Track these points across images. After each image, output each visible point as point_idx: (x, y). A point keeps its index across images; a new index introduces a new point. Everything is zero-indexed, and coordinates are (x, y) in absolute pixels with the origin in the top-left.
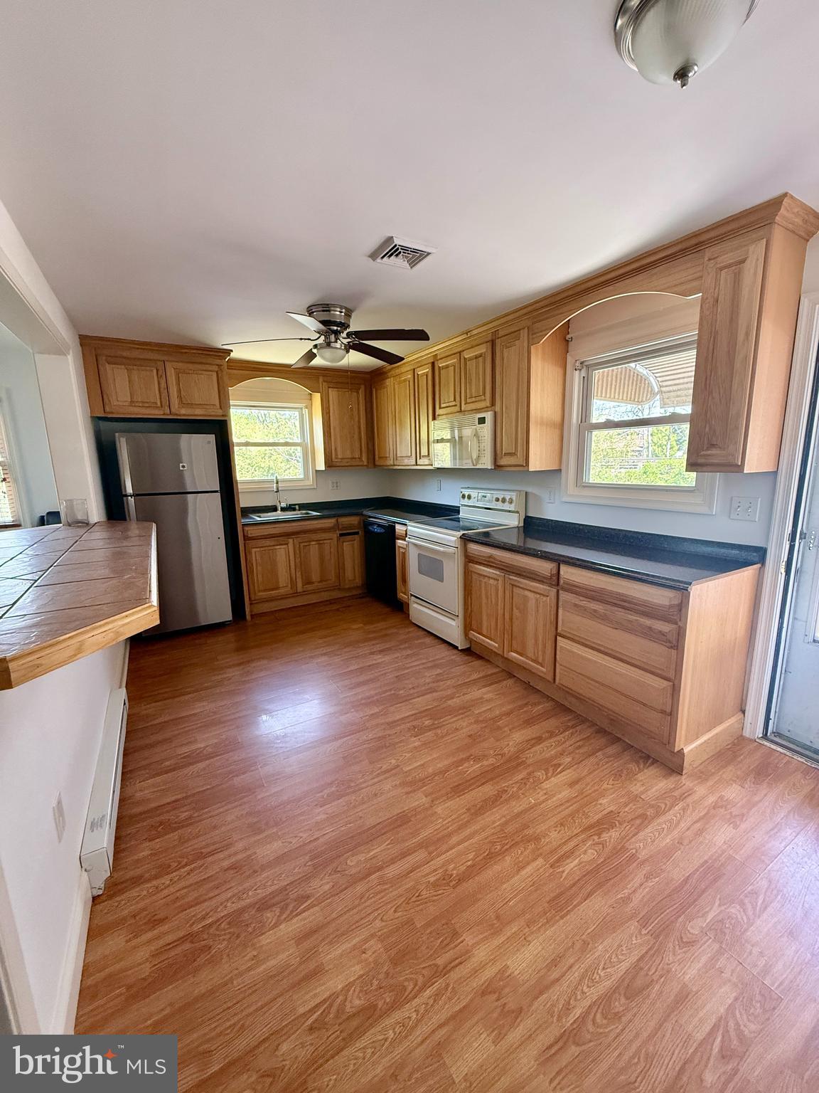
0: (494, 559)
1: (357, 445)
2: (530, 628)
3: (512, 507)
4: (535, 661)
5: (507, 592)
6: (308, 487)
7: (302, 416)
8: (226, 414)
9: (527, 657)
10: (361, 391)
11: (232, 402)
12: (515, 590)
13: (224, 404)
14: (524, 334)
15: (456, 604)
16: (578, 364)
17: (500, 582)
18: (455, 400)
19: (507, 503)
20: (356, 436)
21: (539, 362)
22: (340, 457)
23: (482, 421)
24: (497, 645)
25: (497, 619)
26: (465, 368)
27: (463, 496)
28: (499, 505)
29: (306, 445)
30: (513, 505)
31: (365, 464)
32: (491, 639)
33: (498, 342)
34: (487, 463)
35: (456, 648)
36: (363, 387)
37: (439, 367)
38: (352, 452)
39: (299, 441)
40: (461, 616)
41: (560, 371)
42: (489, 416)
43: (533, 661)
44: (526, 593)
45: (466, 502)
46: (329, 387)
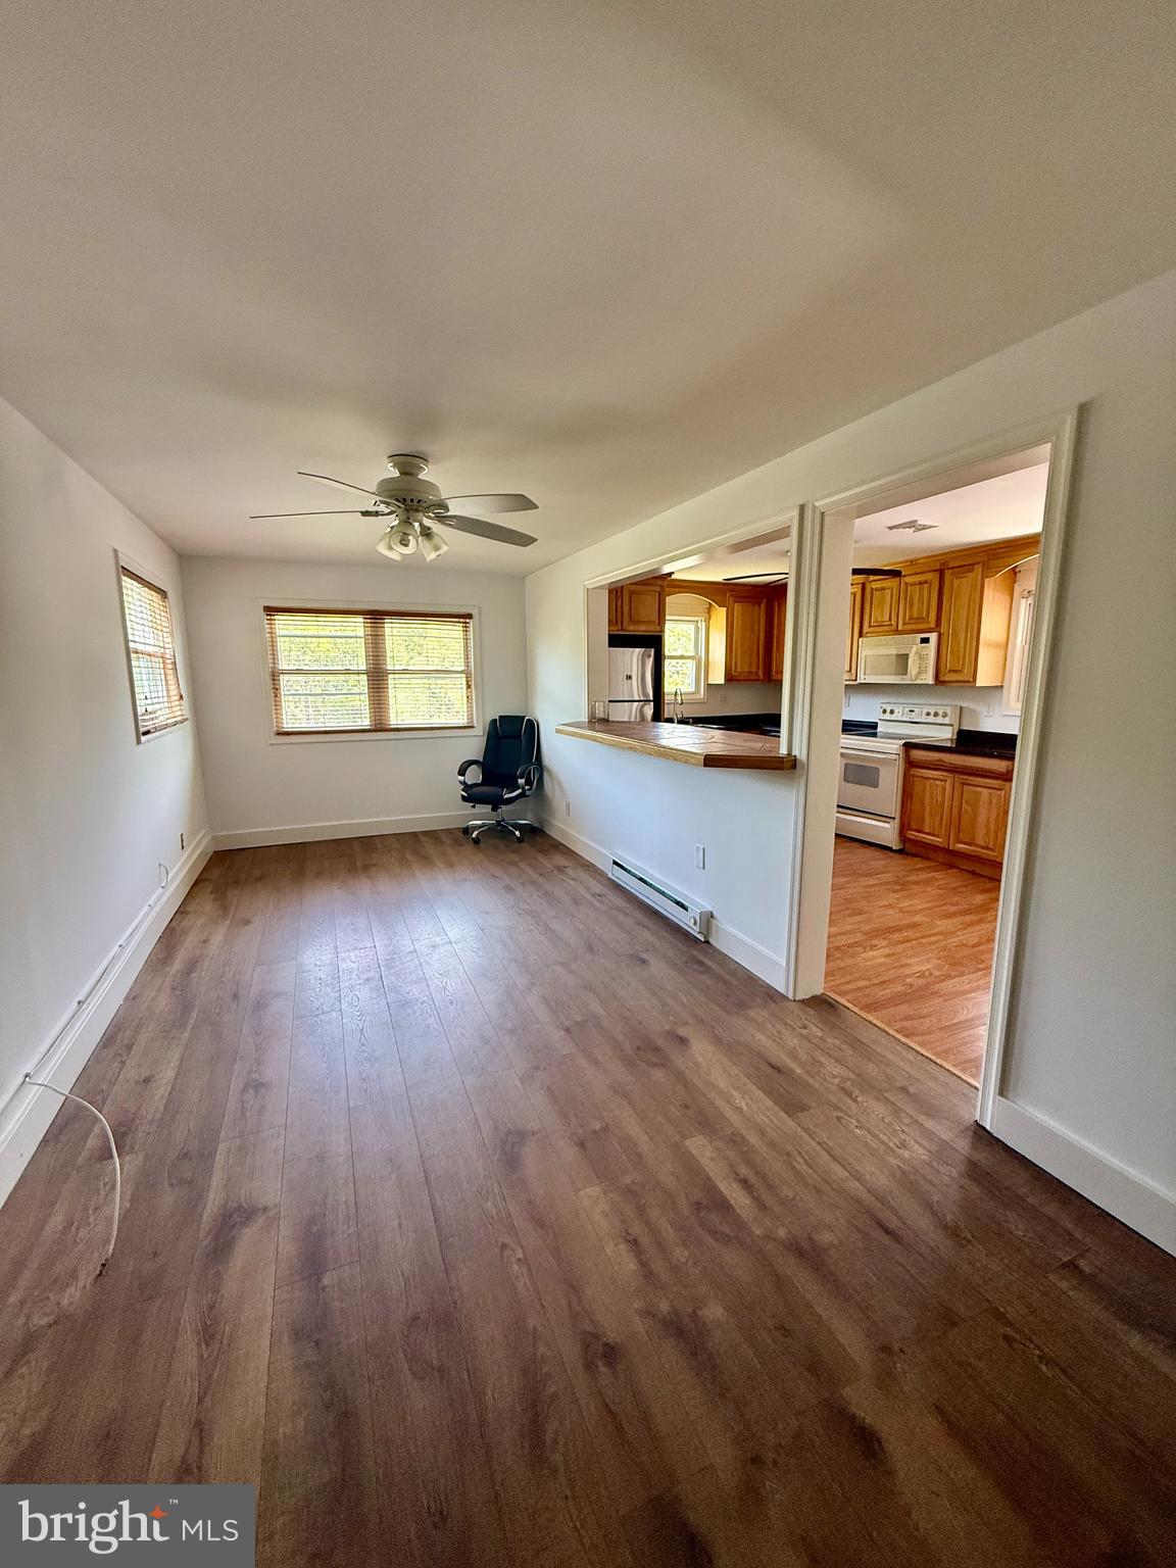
0: (943, 762)
1: (755, 661)
2: (982, 818)
3: (947, 721)
4: (986, 848)
5: (956, 794)
6: (699, 701)
7: (697, 630)
8: (662, 631)
9: (977, 845)
10: (763, 606)
11: (667, 617)
12: (966, 787)
13: (661, 621)
14: (978, 569)
15: (893, 806)
16: (1026, 593)
17: (948, 783)
18: (890, 619)
19: (940, 717)
20: (755, 652)
21: (991, 593)
22: (739, 670)
23: (925, 641)
24: (941, 840)
25: (941, 819)
26: (906, 593)
27: (885, 712)
28: (931, 719)
29: (700, 658)
30: (947, 718)
31: (762, 678)
32: (934, 835)
33: (948, 573)
34: (931, 681)
35: (890, 849)
36: (765, 600)
37: (872, 589)
38: (750, 666)
39: (692, 654)
40: (897, 820)
41: (1008, 599)
42: (933, 637)
43: (983, 848)
44: (978, 789)
45: (887, 716)
46: (735, 602)
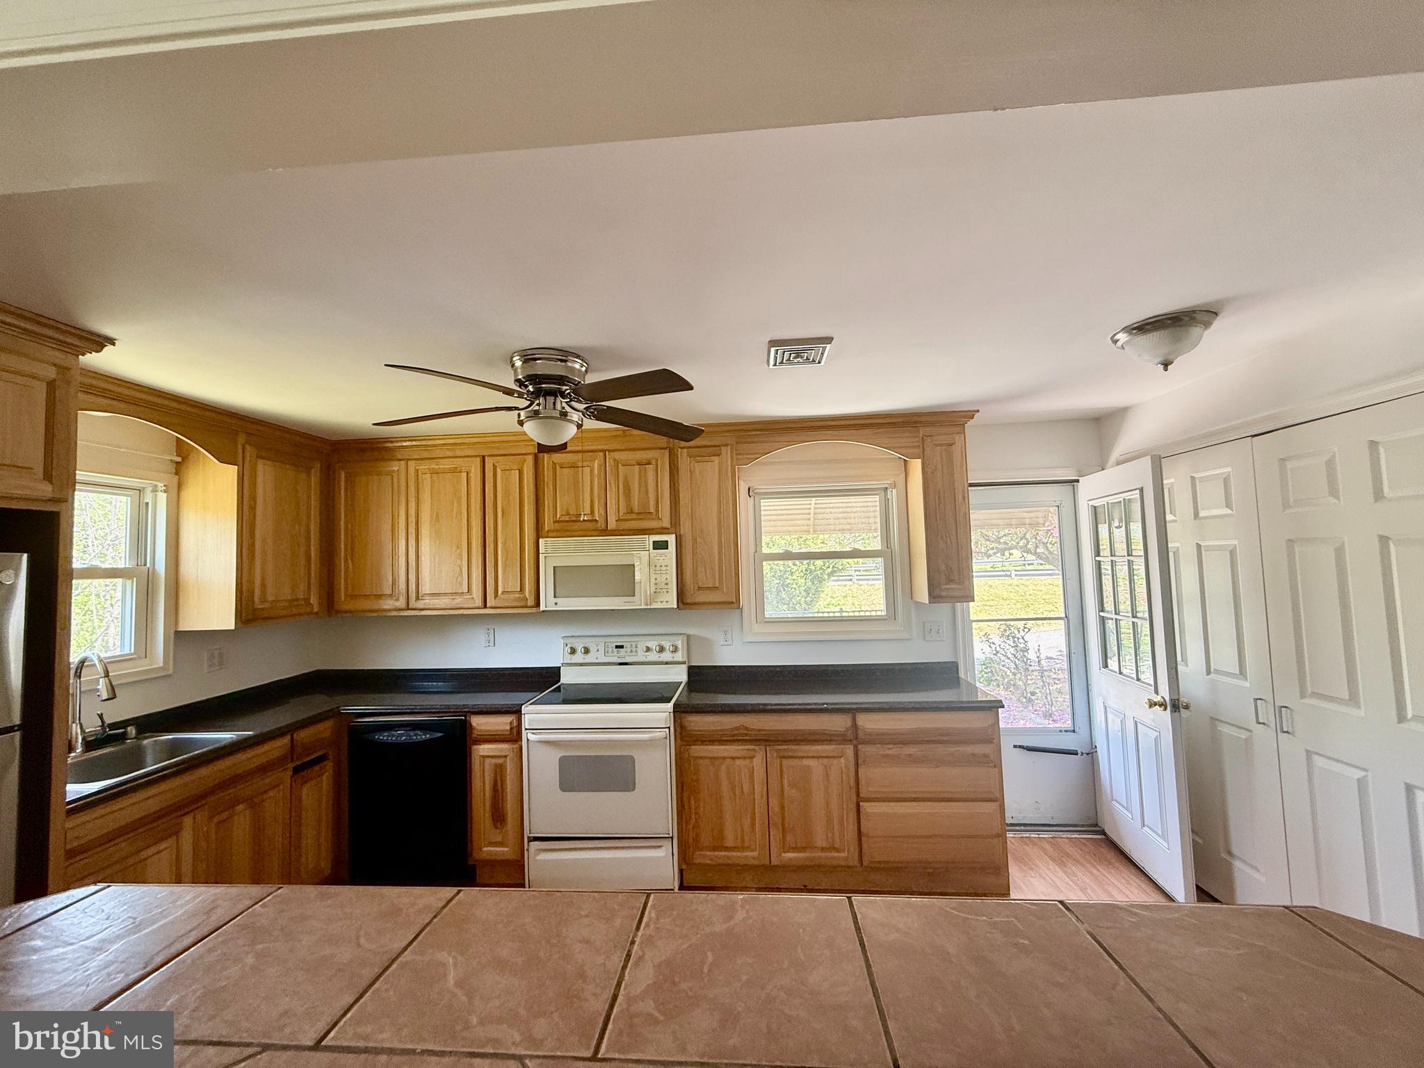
0: (747, 729)
2: (818, 806)
3: (675, 657)
4: (830, 849)
6: (153, 676)
8: (64, 502)
9: (814, 850)
10: (314, 472)
12: (785, 762)
14: (727, 451)
17: (757, 759)
18: (592, 512)
19: (667, 652)
22: (270, 598)
23: (660, 545)
24: (755, 854)
25: (753, 819)
26: (617, 473)
27: (573, 651)
28: (653, 656)
29: (152, 574)
30: (675, 653)
31: (316, 609)
32: (743, 850)
33: (682, 452)
34: (674, 604)
36: (320, 463)
38: (293, 587)
42: (671, 539)
43: (824, 850)
44: (805, 762)
45: (579, 657)
46: (258, 457)
